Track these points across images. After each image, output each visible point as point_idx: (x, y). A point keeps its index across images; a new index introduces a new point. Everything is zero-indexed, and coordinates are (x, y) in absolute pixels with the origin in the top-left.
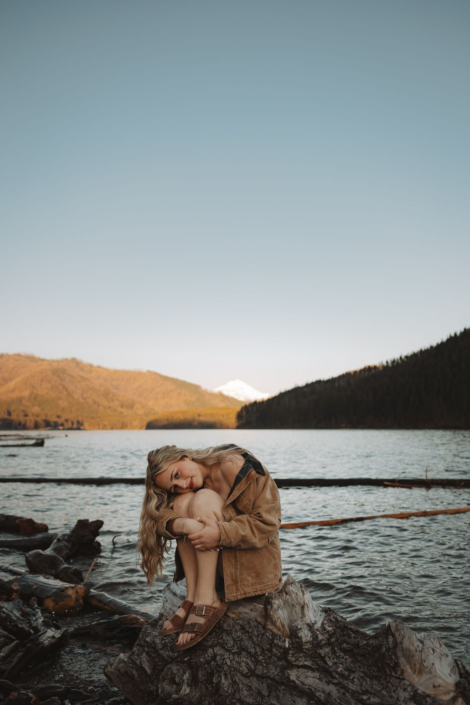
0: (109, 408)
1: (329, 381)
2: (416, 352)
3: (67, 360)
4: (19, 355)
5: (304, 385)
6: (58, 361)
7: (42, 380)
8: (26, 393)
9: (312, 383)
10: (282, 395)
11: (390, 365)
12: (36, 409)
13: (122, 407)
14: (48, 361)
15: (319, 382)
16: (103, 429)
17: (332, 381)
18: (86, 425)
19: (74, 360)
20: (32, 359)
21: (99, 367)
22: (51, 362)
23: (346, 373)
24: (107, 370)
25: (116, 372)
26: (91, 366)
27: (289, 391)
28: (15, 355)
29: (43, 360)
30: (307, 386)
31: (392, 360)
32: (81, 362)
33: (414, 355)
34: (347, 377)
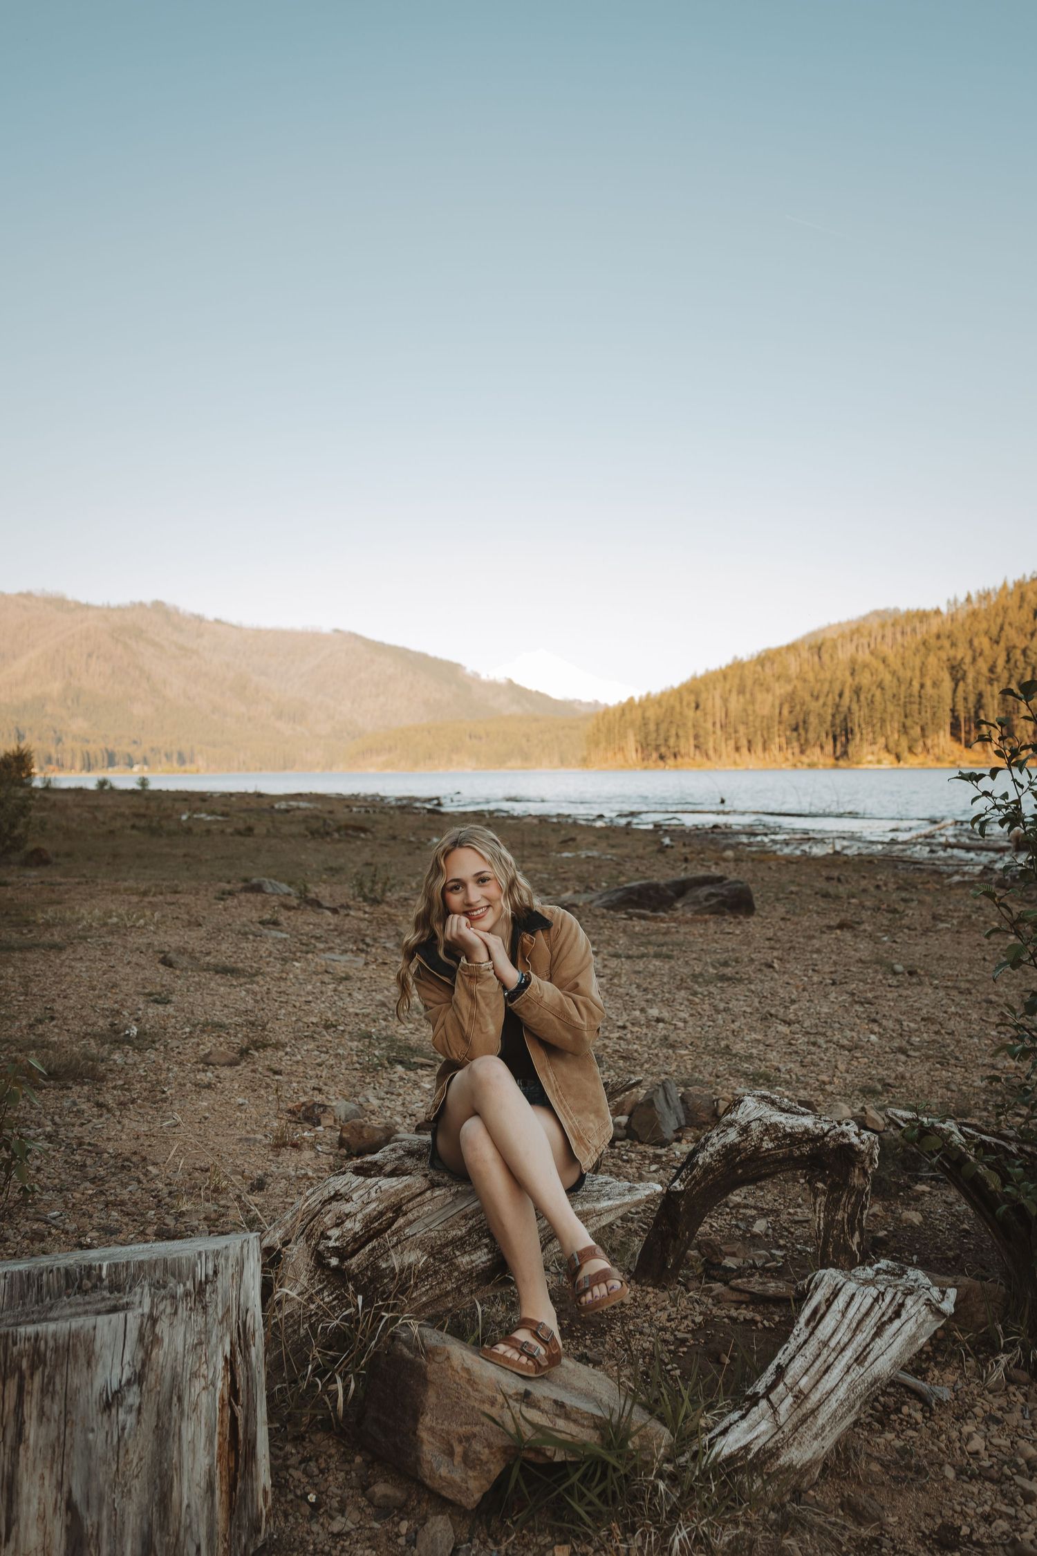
0: (250, 719)
3: (142, 605)
4: (28, 595)
6: (120, 609)
7: (90, 655)
8: (56, 687)
12: (79, 725)
13: (280, 716)
14: (97, 608)
16: (239, 769)
18: (201, 762)
19: (158, 606)
20: (60, 604)
21: (218, 621)
22: (107, 612)
24: (238, 628)
25: (259, 633)
26: (200, 619)
28: (20, 595)
29: (87, 607)
32: (176, 610)
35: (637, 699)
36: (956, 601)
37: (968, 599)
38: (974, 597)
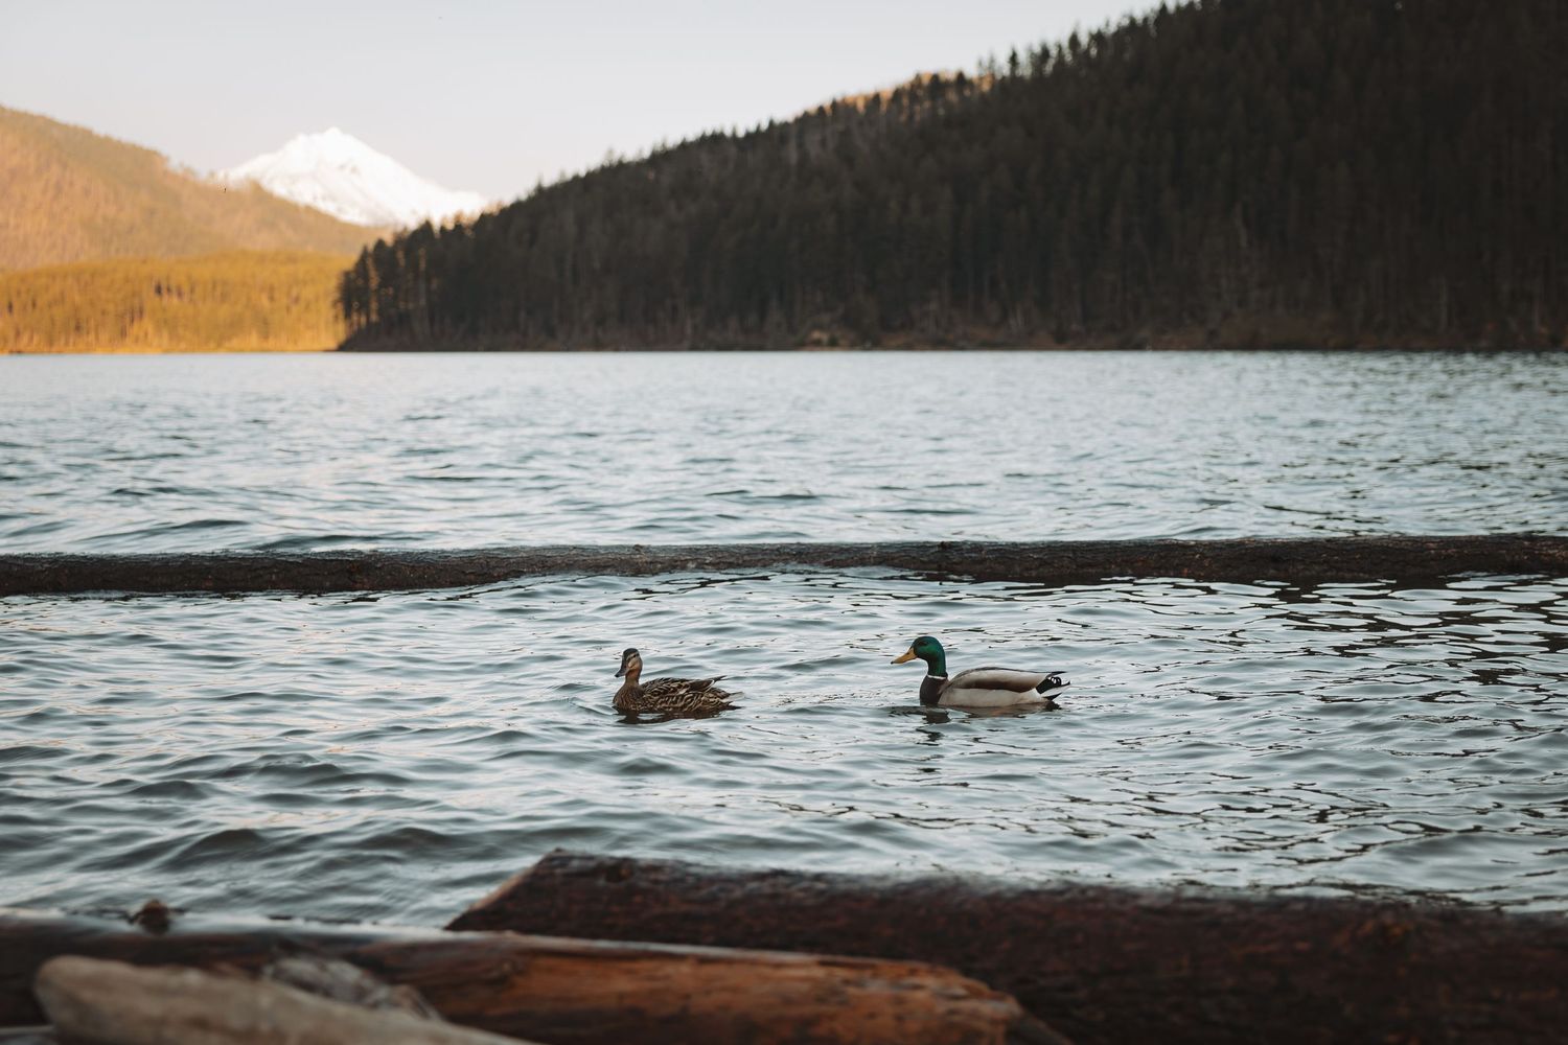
1: (754, 138)
2: (1139, 16)
5: (647, 154)
9: (684, 146)
10: (546, 202)
11: (1025, 70)
15: (713, 142)
17: (772, 137)
23: (834, 105)
27: (576, 178)
30: (661, 159)
31: (1037, 49)
33: (1133, 30)
34: (834, 119)
35: (436, 223)
36: (992, 61)
37: (1013, 59)
38: (1023, 57)
